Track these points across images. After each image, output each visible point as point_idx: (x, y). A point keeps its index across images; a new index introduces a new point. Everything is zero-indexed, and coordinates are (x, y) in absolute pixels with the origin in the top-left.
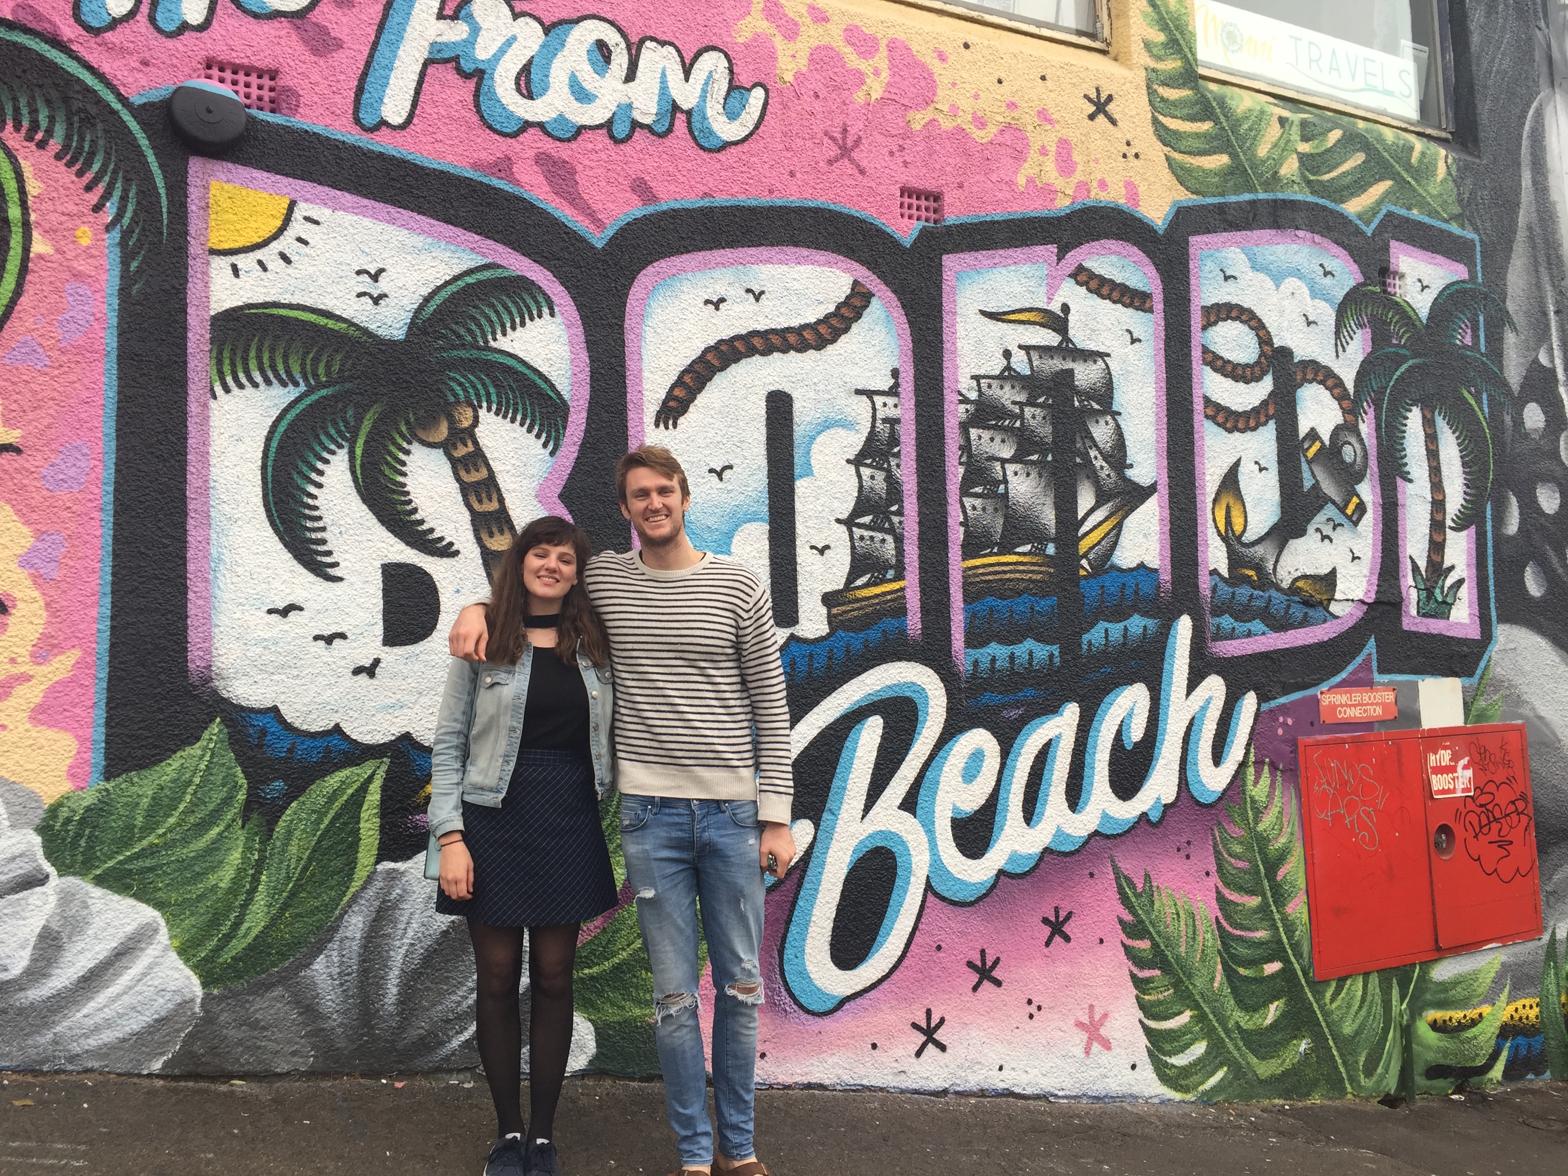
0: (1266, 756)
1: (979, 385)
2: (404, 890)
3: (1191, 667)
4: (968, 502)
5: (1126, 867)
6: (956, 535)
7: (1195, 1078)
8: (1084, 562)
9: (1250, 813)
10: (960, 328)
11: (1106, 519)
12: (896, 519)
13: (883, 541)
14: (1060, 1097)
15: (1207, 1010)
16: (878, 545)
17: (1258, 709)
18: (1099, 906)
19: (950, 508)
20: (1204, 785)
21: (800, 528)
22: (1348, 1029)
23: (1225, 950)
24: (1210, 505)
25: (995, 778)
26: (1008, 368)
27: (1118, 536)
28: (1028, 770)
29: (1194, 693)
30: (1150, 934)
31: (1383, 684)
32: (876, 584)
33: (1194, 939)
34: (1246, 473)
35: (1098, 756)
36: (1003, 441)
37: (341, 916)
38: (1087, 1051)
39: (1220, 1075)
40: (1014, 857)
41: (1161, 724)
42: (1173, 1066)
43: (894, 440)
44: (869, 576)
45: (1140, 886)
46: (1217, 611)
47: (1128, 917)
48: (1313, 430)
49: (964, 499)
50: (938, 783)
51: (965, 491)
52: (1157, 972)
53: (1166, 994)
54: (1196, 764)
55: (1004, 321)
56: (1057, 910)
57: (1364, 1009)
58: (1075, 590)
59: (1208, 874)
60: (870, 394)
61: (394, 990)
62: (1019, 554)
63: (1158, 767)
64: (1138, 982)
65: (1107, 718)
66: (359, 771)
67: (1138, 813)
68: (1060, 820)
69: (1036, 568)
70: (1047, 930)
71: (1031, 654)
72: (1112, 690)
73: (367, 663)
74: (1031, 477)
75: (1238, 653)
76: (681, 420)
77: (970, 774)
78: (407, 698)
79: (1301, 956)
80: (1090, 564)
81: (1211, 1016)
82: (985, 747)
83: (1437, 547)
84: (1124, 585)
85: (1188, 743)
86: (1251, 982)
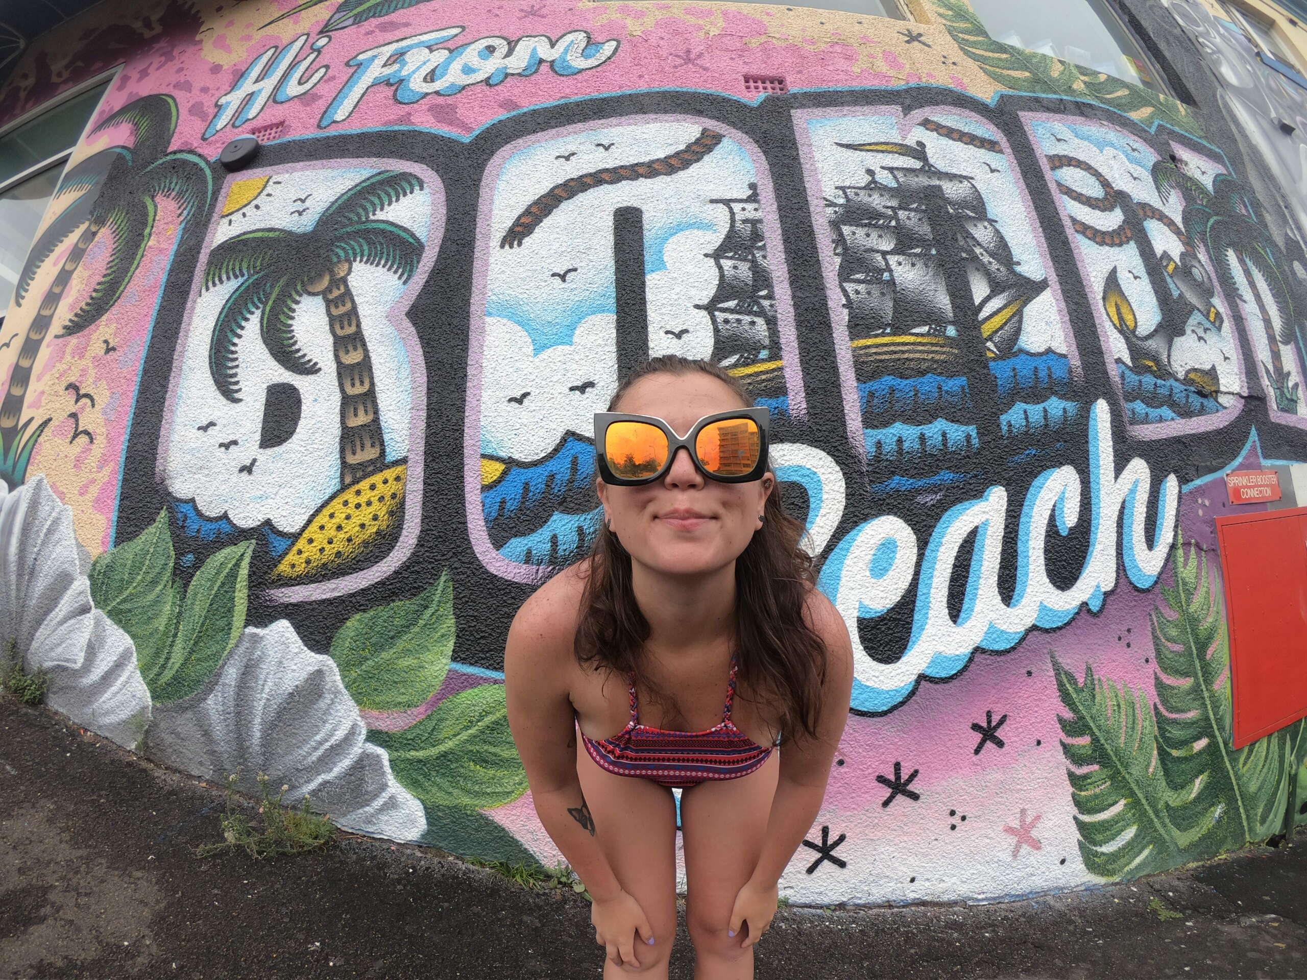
0: (1192, 537)
1: (845, 193)
2: (263, 653)
3: (1115, 451)
4: (850, 287)
5: (1066, 662)
6: (840, 317)
7: (1123, 861)
8: (989, 344)
9: (1183, 595)
10: (817, 156)
11: (1005, 307)
12: (766, 303)
13: (753, 323)
14: (979, 900)
15: (1140, 795)
16: (747, 327)
17: (1180, 492)
18: (1037, 706)
19: (829, 293)
20: (1140, 570)
21: (652, 315)
22: (1253, 787)
23: (1161, 735)
24: (1101, 302)
25: (911, 571)
26: (874, 181)
27: (1020, 321)
28: (952, 561)
29: (1122, 476)
30: (1090, 729)
31: (1268, 468)
32: (746, 365)
33: (1133, 728)
34: (1124, 278)
35: (1032, 544)
36: (880, 236)
37: (223, 667)
38: (1015, 854)
39: (1146, 852)
40: (937, 659)
41: (1094, 508)
42: (1103, 854)
43: (757, 236)
44: (737, 357)
45: (1081, 681)
46: (1131, 397)
47: (1068, 715)
48: (1165, 252)
49: (845, 284)
50: (838, 578)
51: (844, 275)
52: (1096, 767)
53: (1102, 787)
54: (1131, 548)
55: (861, 150)
56: (989, 715)
57: (1266, 767)
58: (985, 371)
59: (1147, 661)
60: (727, 202)
61: (258, 734)
62: (913, 334)
63: (1095, 553)
64: (1073, 778)
65: (1037, 502)
66: (236, 550)
67: (1079, 603)
68: (992, 616)
69: (938, 349)
70: (978, 737)
71: (944, 435)
72: (1039, 473)
73: (248, 463)
74: (917, 267)
75: (1155, 437)
76: (526, 241)
77: (880, 566)
78: (271, 490)
79: (1224, 729)
80: (995, 346)
81: (1144, 801)
82: (897, 537)
83: (1276, 356)
84: (1036, 368)
85: (1122, 527)
86: (1181, 762)
